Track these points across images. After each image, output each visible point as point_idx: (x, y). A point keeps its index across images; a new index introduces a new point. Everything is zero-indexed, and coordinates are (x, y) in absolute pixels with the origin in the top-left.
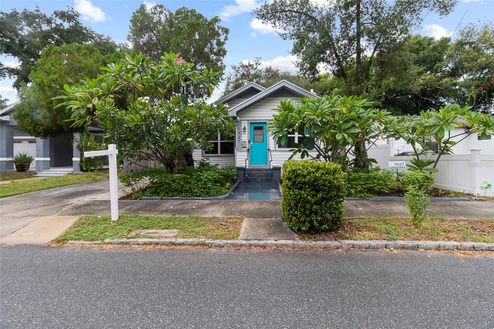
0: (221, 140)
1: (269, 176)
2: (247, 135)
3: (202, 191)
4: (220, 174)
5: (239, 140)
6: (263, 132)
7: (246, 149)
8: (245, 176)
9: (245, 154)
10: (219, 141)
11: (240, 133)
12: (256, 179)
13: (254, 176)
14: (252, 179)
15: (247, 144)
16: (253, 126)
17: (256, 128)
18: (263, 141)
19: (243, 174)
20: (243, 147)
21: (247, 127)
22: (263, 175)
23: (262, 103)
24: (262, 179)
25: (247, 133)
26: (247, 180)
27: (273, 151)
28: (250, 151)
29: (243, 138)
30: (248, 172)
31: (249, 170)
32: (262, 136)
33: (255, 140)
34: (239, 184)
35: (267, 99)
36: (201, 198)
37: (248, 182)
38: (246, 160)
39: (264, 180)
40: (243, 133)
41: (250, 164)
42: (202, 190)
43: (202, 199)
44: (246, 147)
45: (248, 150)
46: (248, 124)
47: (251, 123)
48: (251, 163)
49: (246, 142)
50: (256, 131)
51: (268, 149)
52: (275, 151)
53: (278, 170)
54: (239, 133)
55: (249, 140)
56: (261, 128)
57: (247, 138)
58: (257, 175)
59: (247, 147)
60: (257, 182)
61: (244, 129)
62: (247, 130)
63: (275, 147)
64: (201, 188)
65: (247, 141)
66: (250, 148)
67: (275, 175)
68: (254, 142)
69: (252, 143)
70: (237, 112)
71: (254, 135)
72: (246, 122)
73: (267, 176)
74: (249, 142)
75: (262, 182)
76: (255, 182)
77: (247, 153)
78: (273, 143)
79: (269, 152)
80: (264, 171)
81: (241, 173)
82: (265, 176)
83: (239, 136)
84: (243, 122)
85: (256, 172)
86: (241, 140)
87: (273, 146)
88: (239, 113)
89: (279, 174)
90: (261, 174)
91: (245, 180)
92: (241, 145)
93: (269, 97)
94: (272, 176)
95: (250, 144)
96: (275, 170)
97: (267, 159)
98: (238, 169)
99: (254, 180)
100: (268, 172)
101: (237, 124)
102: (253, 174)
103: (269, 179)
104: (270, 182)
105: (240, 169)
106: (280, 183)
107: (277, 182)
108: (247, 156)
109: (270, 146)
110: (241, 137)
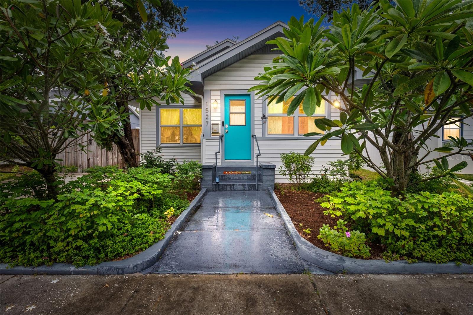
1: (255, 179)
2: (219, 114)
3: (78, 248)
4: (155, 186)
5: (208, 122)
6: (245, 109)
7: (218, 136)
8: (215, 180)
9: (217, 143)
10: (181, 125)
11: (209, 110)
12: (233, 185)
13: (230, 179)
14: (226, 185)
15: (220, 128)
16: (229, 100)
18: (245, 124)
19: (211, 177)
20: (213, 133)
21: (219, 102)
22: (246, 177)
23: (244, 63)
24: (244, 185)
25: (219, 110)
26: (218, 188)
27: (260, 139)
28: (223, 139)
29: (212, 118)
30: (220, 173)
31: (221, 168)
32: (243, 115)
33: (232, 122)
34: (204, 195)
35: (252, 56)
36: (72, 268)
37: (219, 190)
38: (216, 153)
39: (247, 188)
40: (213, 110)
41: (224, 160)
42: (80, 243)
43: (76, 273)
44: (218, 133)
45: (222, 137)
46: (221, 95)
47: (226, 95)
48: (225, 157)
49: (218, 124)
50: (234, 107)
51: (253, 136)
52: (263, 138)
53: (270, 171)
54: (207, 109)
55: (223, 122)
57: (219, 119)
58: (235, 178)
59: (220, 132)
60: (234, 190)
61: (216, 103)
62: (219, 106)
63: (263, 133)
64: (76, 237)
65: (220, 123)
66: (223, 134)
67: (264, 178)
68: (230, 125)
69: (227, 126)
70: (202, 74)
71: (231, 114)
72: (219, 93)
73: (252, 180)
75: (244, 190)
76: (233, 190)
77: (220, 141)
78: (261, 127)
79: (255, 140)
80: (247, 171)
81: (208, 176)
82: (248, 179)
83: (207, 115)
84: (212, 93)
85: (233, 173)
86: (211, 121)
87: (261, 131)
88: (206, 77)
89: (271, 177)
90: (241, 176)
91: (215, 186)
92: (211, 129)
93: (254, 54)
94: (260, 180)
95: (224, 127)
96: (265, 171)
97: (252, 152)
98: (204, 169)
99: (231, 188)
100: (253, 173)
101: (203, 96)
102: (228, 176)
103: (256, 184)
104: (258, 190)
105: (206, 168)
106: (275, 192)
107: (269, 191)
108: (220, 146)
109: (256, 131)
110: (211, 116)
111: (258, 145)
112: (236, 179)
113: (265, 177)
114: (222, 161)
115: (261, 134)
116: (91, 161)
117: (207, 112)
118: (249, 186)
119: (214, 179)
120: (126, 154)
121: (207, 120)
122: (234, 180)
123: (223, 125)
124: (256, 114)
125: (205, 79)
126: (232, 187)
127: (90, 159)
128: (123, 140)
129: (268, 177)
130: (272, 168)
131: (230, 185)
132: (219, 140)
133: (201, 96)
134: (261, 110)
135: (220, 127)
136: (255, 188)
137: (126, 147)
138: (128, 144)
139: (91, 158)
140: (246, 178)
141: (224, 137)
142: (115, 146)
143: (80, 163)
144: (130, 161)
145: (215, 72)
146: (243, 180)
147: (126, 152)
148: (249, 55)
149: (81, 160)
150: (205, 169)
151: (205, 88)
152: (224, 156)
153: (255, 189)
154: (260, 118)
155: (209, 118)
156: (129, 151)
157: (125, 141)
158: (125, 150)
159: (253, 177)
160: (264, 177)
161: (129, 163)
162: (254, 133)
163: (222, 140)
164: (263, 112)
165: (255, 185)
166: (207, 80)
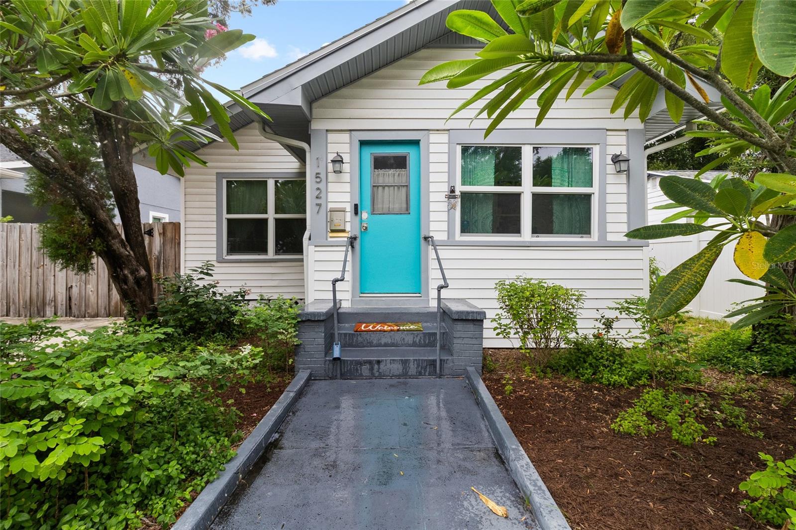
0: (276, 212)
1: (432, 344)
2: (347, 188)
5: (319, 205)
6: (408, 176)
7: (343, 238)
9: (338, 254)
10: (271, 216)
11: (323, 176)
12: (379, 362)
13: (370, 344)
14: (360, 363)
15: (348, 218)
16: (369, 153)
17: (380, 163)
18: (407, 211)
19: (321, 341)
20: (333, 231)
21: (346, 158)
22: (409, 339)
24: (405, 363)
25: (346, 177)
26: (339, 370)
27: (444, 244)
28: (357, 244)
29: (331, 197)
30: (348, 327)
31: (349, 316)
32: (404, 190)
33: (379, 206)
34: (300, 394)
35: (424, 52)
37: (343, 376)
39: (413, 369)
40: (332, 177)
41: (358, 293)
44: (343, 231)
45: (352, 240)
46: (351, 143)
47: (363, 143)
48: (362, 286)
49: (344, 211)
50: (381, 172)
51: (426, 238)
52: (450, 244)
53: (471, 326)
54: (317, 176)
55: (356, 206)
56: (400, 163)
57: (347, 198)
58: (383, 341)
59: (348, 228)
60: (381, 376)
61: (338, 161)
62: (346, 167)
63: (450, 232)
65: (349, 208)
66: (357, 233)
67: (457, 345)
68: (373, 212)
69: (365, 216)
70: (304, 88)
71: (375, 187)
72: (346, 137)
73: (427, 348)
74: (356, 210)
75: (405, 375)
76: (377, 374)
77: (347, 251)
78: (445, 216)
79: (431, 247)
80: (412, 323)
81: (315, 338)
82: (414, 344)
83: (318, 189)
84: (331, 137)
85: (379, 327)
86: (327, 202)
87: (445, 226)
88: (316, 99)
89: (474, 341)
90: (398, 337)
91: (331, 366)
92: (327, 222)
93: (428, 48)
94: (446, 348)
95: (358, 218)
96: (459, 326)
97: (423, 276)
98: (303, 321)
99: (372, 369)
100: (428, 328)
101: (310, 145)
102: (366, 336)
103: (435, 361)
104: (440, 376)
105: (309, 320)
106: (484, 380)
107: (469, 378)
108: (345, 261)
109: (433, 226)
110: (327, 192)
111: (438, 259)
112: (386, 345)
113: (459, 341)
114: (353, 296)
115: (446, 233)
116: (75, 291)
117: (318, 182)
118: (418, 366)
119: (329, 348)
120: (125, 280)
121: (318, 201)
122: (379, 345)
123: (356, 213)
124: (432, 187)
125: (315, 105)
126: (376, 366)
127: (72, 287)
128: (115, 247)
129: (466, 341)
130: (475, 320)
131: (370, 362)
132: (344, 249)
133: (304, 145)
134: (445, 177)
135: (349, 216)
136: (432, 369)
137: (124, 263)
138: (128, 256)
139: (74, 285)
140: (411, 342)
141: (358, 240)
142: (99, 263)
143: (49, 295)
144: (136, 296)
145: (337, 89)
146: (402, 345)
147: (125, 275)
148: (417, 50)
149: (52, 289)
150: (306, 321)
151: (315, 126)
152: (358, 284)
153: (433, 373)
154: (442, 197)
155: (323, 195)
156: (132, 273)
157: (122, 250)
158: (122, 270)
159: (429, 340)
160: (455, 341)
161: (131, 302)
162: (429, 231)
163: (353, 247)
164: (449, 182)
165: (433, 363)
166: (319, 107)
